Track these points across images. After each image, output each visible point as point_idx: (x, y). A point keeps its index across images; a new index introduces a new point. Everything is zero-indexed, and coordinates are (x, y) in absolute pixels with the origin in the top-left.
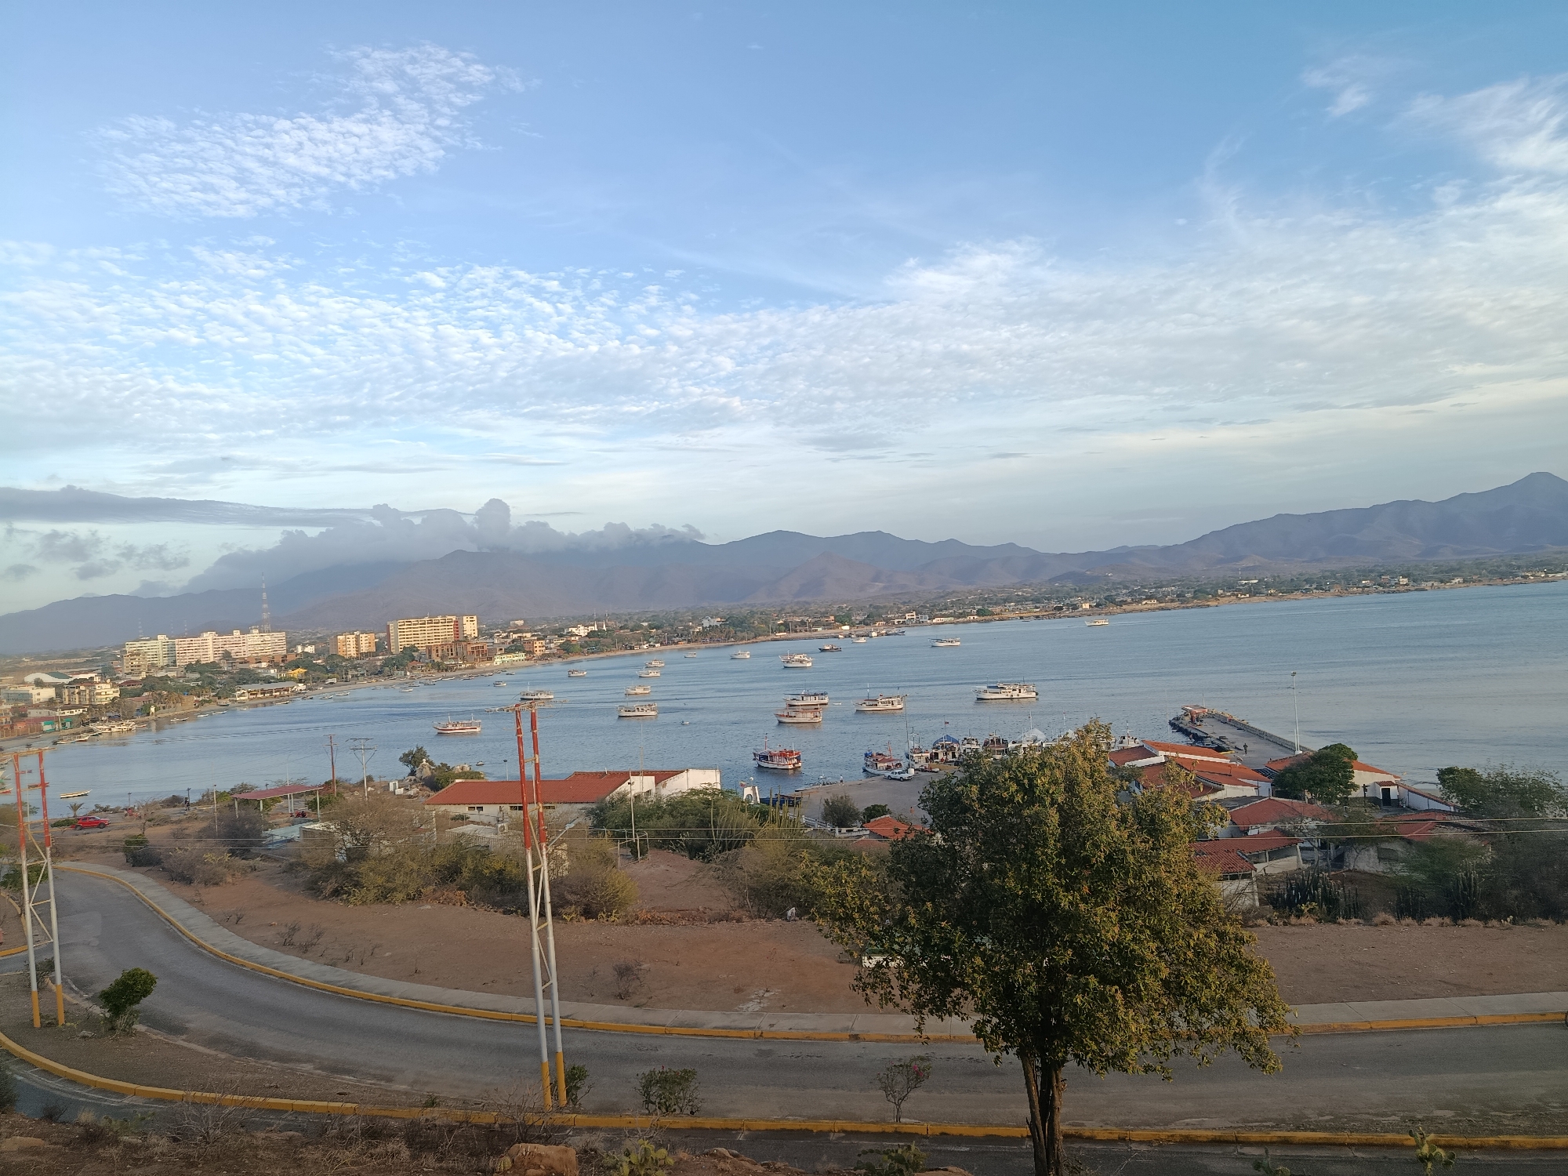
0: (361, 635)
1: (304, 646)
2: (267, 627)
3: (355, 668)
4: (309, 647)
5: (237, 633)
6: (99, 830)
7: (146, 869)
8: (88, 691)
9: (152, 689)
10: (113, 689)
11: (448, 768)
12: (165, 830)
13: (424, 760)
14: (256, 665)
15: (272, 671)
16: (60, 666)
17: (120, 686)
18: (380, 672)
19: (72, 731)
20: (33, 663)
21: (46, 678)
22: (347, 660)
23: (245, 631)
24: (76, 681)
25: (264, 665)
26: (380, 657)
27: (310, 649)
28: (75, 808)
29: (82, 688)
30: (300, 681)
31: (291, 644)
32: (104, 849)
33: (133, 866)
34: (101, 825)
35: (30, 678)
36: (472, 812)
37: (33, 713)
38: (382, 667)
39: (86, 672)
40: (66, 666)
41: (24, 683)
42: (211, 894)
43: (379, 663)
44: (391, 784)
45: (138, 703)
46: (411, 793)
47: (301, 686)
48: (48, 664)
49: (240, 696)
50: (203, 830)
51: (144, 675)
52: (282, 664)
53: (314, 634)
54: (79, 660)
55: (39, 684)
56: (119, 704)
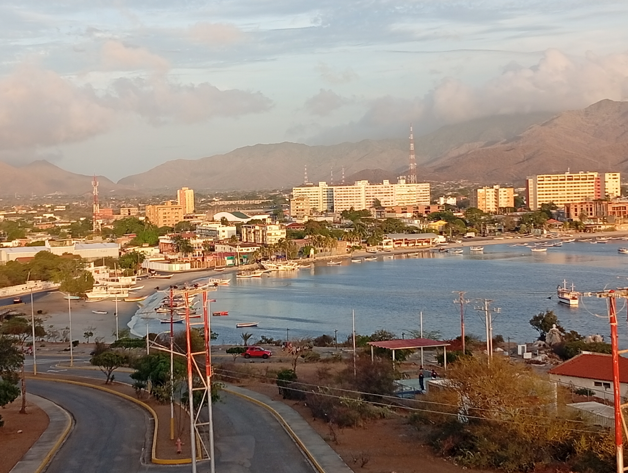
0: (500, 190)
1: (446, 197)
2: (413, 178)
3: (493, 222)
4: (451, 199)
5: (386, 182)
6: (263, 360)
7: (294, 402)
8: (261, 231)
9: (312, 232)
10: (281, 231)
11: (579, 336)
12: (312, 368)
13: (554, 326)
14: (402, 215)
15: (416, 221)
16: (241, 207)
17: (286, 227)
18: (517, 229)
19: (248, 267)
20: (221, 203)
21: (231, 218)
22: (485, 214)
23: (394, 181)
24: (253, 221)
25: (409, 215)
26: (518, 213)
27: (452, 201)
28: (246, 338)
29: (257, 228)
30: (441, 233)
31: (435, 195)
32: (263, 379)
33: (284, 398)
34: (265, 356)
35: (218, 217)
36: (598, 388)
37: (219, 248)
38: (519, 223)
39: (261, 214)
40: (246, 207)
41: (213, 221)
42: (344, 434)
43: (516, 220)
44: (520, 348)
45: (300, 244)
46: (539, 358)
47: (441, 239)
48: (232, 204)
49: (387, 244)
50: (344, 372)
51: (306, 219)
52: (425, 215)
53: (457, 186)
54: (257, 202)
55: (224, 222)
56: (285, 244)
